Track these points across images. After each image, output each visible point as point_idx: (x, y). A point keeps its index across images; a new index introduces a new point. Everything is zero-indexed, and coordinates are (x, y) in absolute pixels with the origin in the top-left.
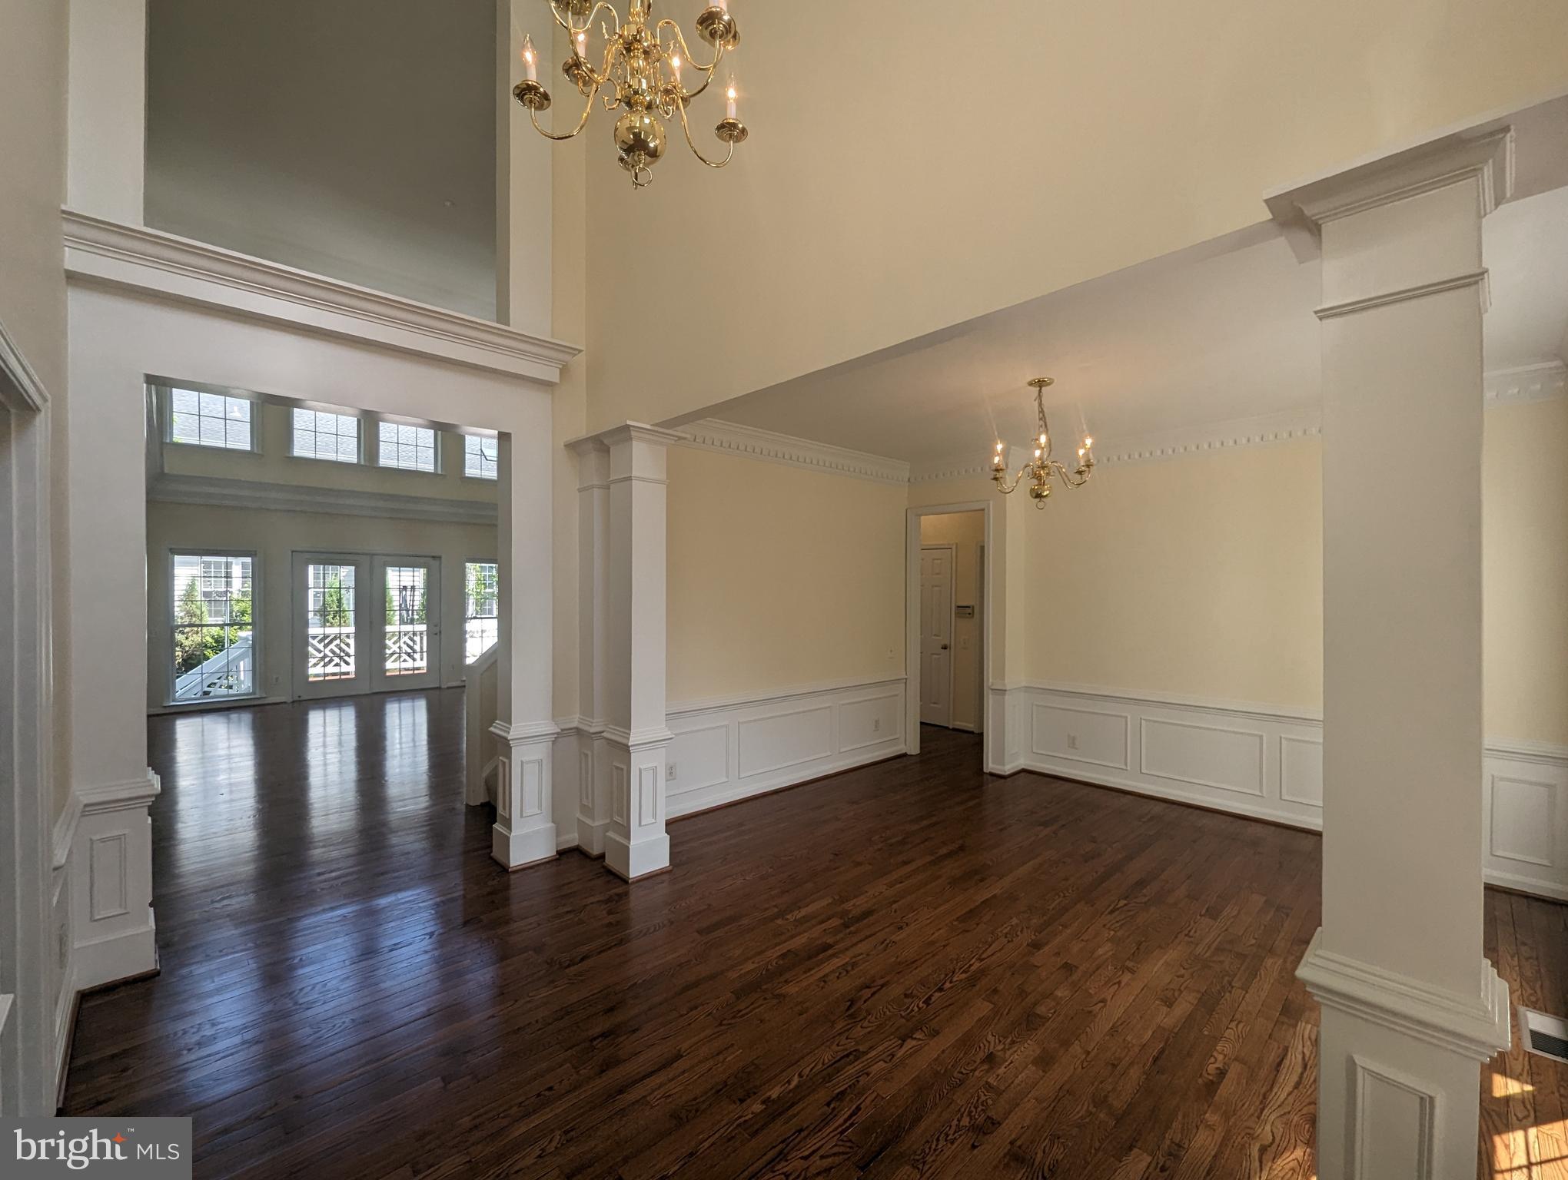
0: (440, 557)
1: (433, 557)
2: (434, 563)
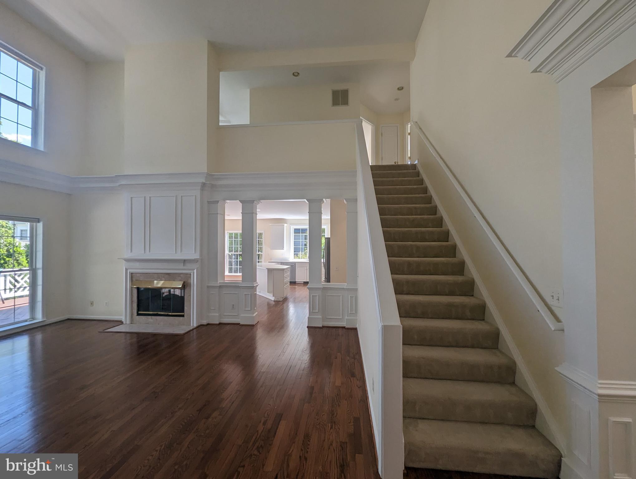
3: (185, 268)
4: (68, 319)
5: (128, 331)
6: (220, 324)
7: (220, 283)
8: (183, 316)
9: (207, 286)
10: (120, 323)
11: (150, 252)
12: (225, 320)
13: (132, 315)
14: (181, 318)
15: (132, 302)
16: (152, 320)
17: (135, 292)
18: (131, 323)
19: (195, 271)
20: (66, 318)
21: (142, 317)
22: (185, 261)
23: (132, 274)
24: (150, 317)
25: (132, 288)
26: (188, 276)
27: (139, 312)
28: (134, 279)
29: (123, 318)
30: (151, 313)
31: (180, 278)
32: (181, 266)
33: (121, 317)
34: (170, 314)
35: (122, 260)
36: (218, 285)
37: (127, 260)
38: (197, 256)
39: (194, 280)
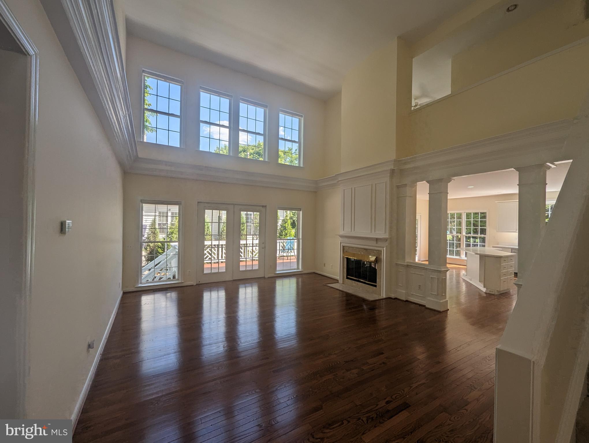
0: (266, 206)
1: (263, 206)
2: (263, 209)
3: (377, 245)
4: (314, 273)
5: (341, 289)
6: (407, 301)
7: (407, 262)
8: (375, 286)
9: (396, 264)
10: (336, 281)
11: (354, 230)
12: (412, 298)
13: (343, 277)
14: (375, 288)
15: (343, 267)
16: (355, 285)
17: (345, 260)
18: (343, 284)
19: (385, 249)
20: (313, 272)
21: (349, 280)
22: (377, 240)
23: (344, 247)
24: (354, 281)
25: (343, 257)
26: (379, 252)
27: (348, 277)
28: (345, 251)
29: (338, 278)
30: (355, 278)
31: (374, 254)
32: (374, 243)
33: (338, 277)
34: (367, 282)
35: (338, 236)
36: (406, 264)
37: (342, 236)
38: (386, 236)
39: (384, 257)
